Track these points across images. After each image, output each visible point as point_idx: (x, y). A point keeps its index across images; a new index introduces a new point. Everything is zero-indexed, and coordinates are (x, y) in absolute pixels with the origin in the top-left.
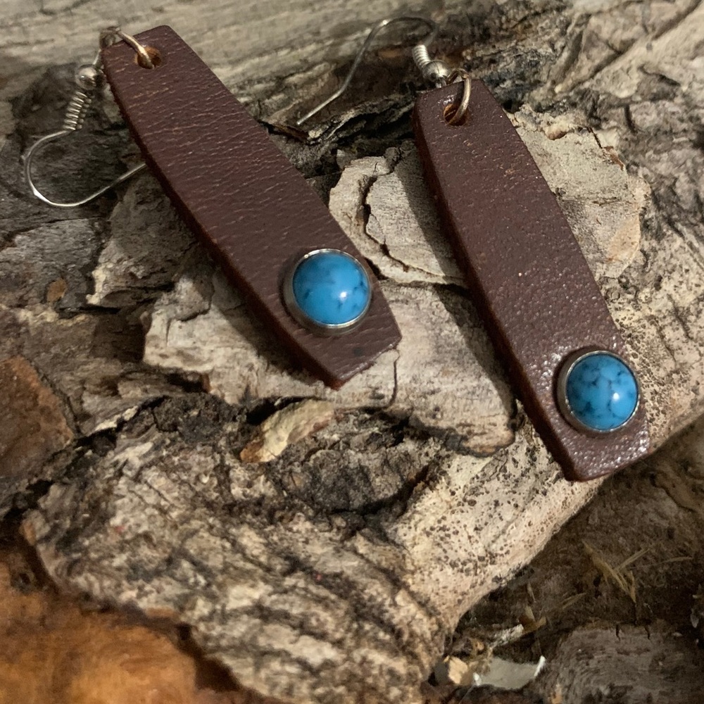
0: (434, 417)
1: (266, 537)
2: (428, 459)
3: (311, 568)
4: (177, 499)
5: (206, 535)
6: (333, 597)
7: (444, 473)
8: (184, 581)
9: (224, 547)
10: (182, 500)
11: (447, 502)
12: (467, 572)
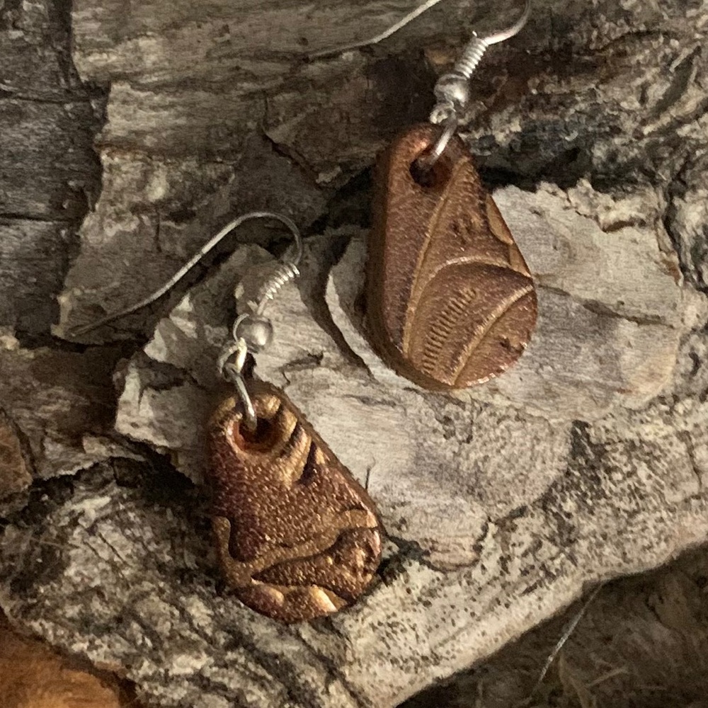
0: (399, 528)
1: (214, 608)
2: (390, 553)
3: (253, 645)
4: (129, 556)
5: (157, 599)
6: (270, 677)
7: (403, 570)
8: (132, 641)
9: (172, 615)
10: (135, 558)
11: (401, 599)
12: (408, 670)
